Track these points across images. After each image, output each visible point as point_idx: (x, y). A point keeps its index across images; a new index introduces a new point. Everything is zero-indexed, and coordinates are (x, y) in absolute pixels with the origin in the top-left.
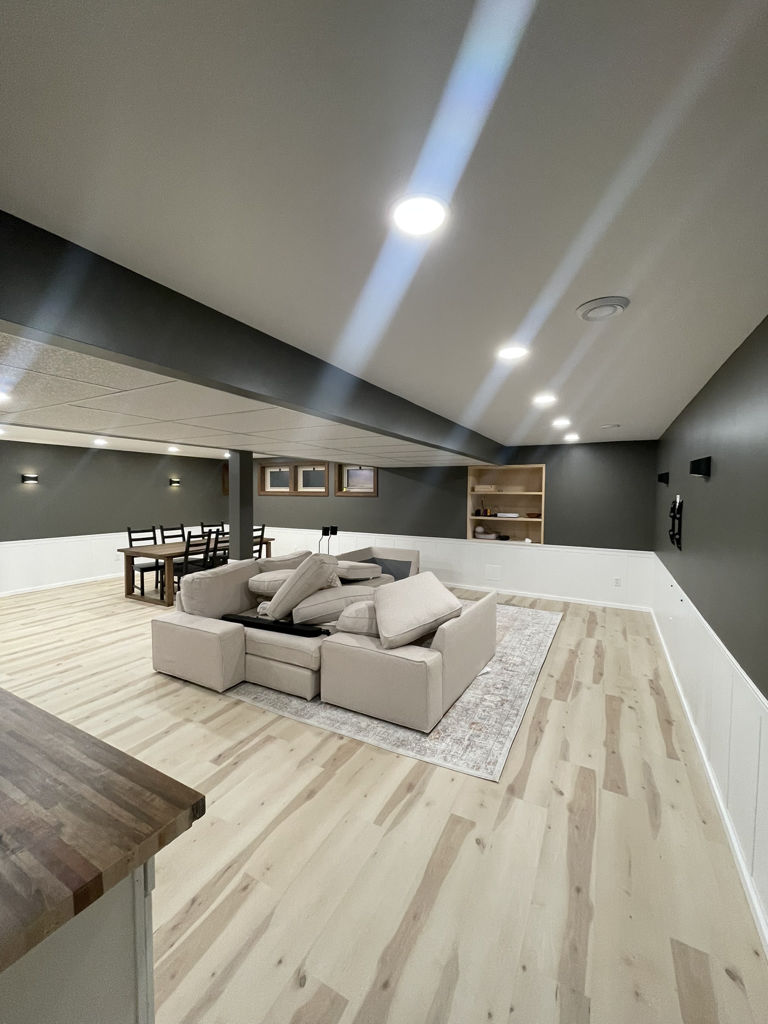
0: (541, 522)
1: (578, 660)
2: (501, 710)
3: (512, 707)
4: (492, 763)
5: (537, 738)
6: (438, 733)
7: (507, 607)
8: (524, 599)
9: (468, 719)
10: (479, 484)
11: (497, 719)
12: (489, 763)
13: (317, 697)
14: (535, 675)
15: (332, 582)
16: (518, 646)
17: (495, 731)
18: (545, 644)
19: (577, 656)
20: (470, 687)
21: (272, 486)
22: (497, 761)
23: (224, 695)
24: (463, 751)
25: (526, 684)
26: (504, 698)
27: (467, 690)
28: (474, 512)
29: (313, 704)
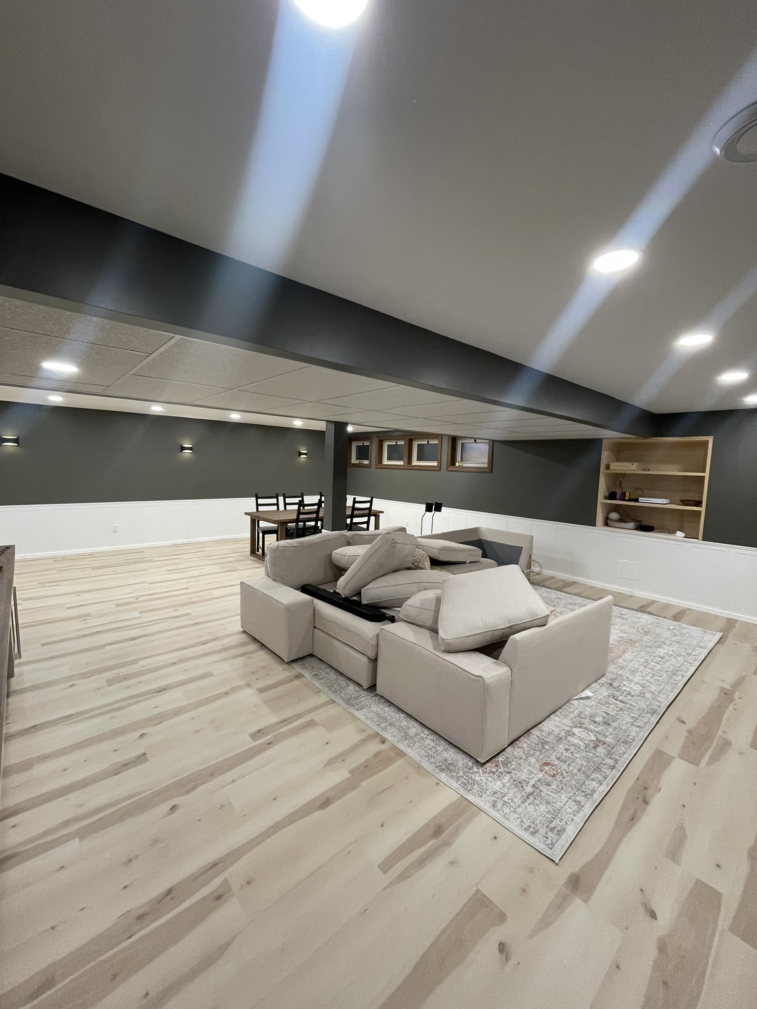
0: (700, 512)
1: (731, 706)
2: (590, 754)
3: (609, 754)
4: (555, 831)
5: (635, 812)
6: (497, 766)
7: (639, 614)
8: (667, 606)
9: (542, 756)
10: (618, 460)
11: (582, 765)
12: (552, 830)
13: (372, 688)
14: (655, 715)
15: (420, 562)
16: (641, 668)
17: (574, 783)
18: (683, 673)
19: (732, 700)
20: (558, 713)
21: (389, 459)
22: (564, 830)
23: (290, 665)
24: (520, 801)
25: (638, 724)
26: (601, 738)
27: (552, 716)
28: (607, 494)
29: (368, 693)
